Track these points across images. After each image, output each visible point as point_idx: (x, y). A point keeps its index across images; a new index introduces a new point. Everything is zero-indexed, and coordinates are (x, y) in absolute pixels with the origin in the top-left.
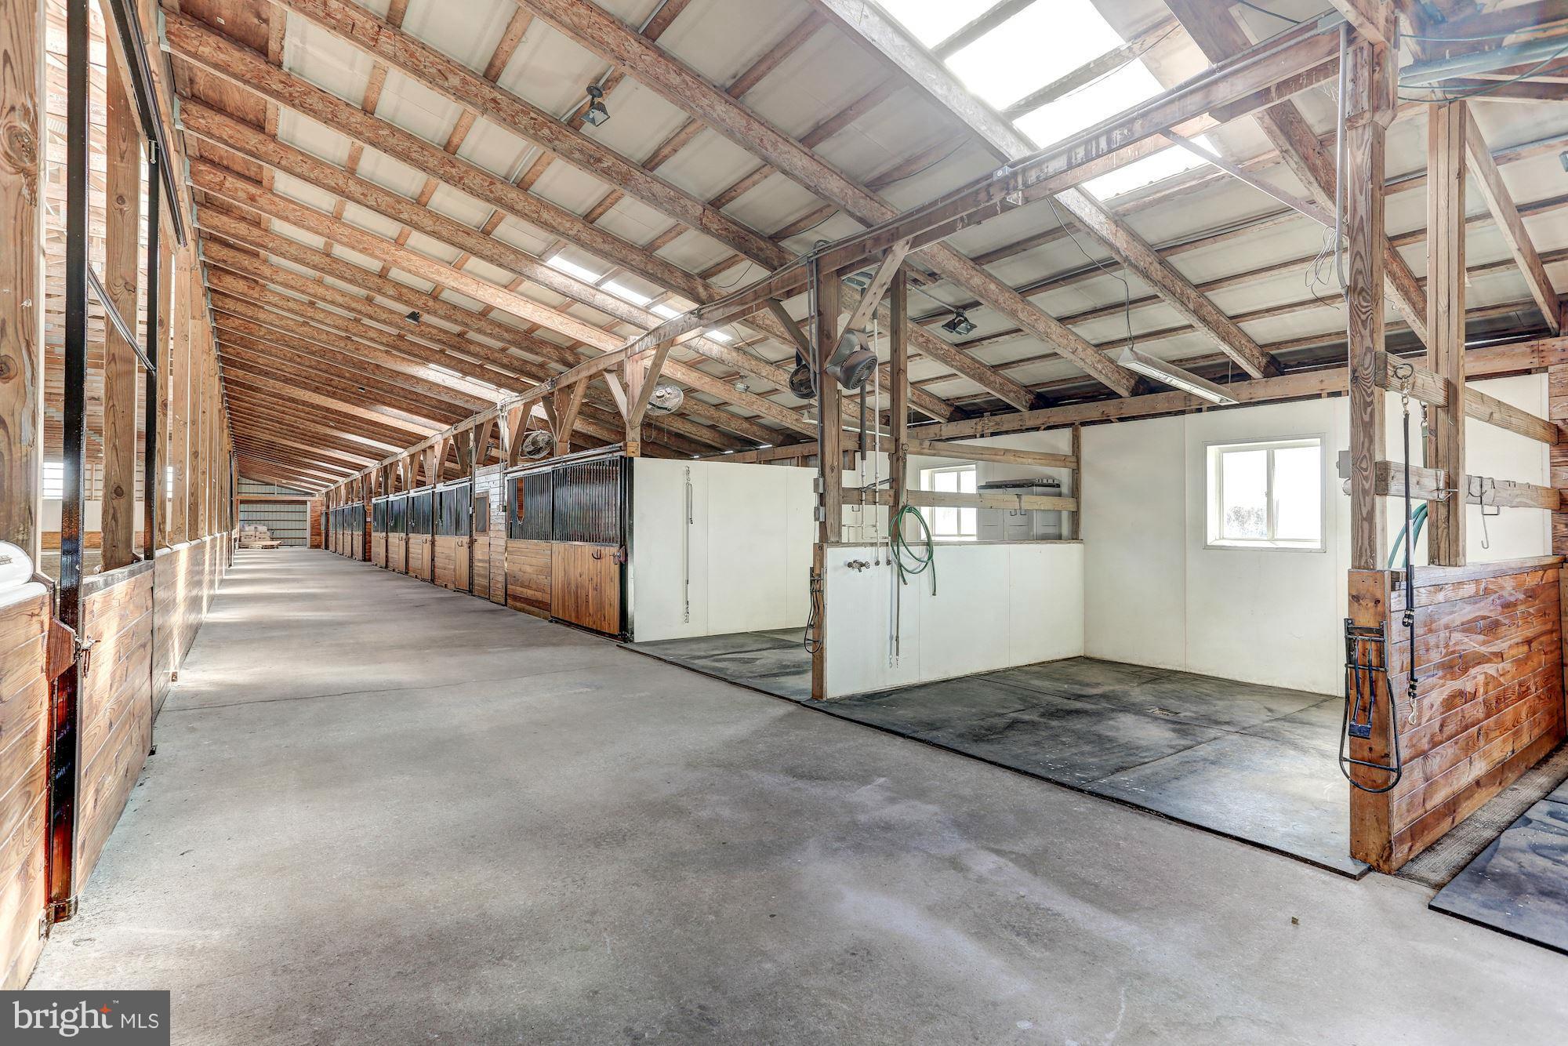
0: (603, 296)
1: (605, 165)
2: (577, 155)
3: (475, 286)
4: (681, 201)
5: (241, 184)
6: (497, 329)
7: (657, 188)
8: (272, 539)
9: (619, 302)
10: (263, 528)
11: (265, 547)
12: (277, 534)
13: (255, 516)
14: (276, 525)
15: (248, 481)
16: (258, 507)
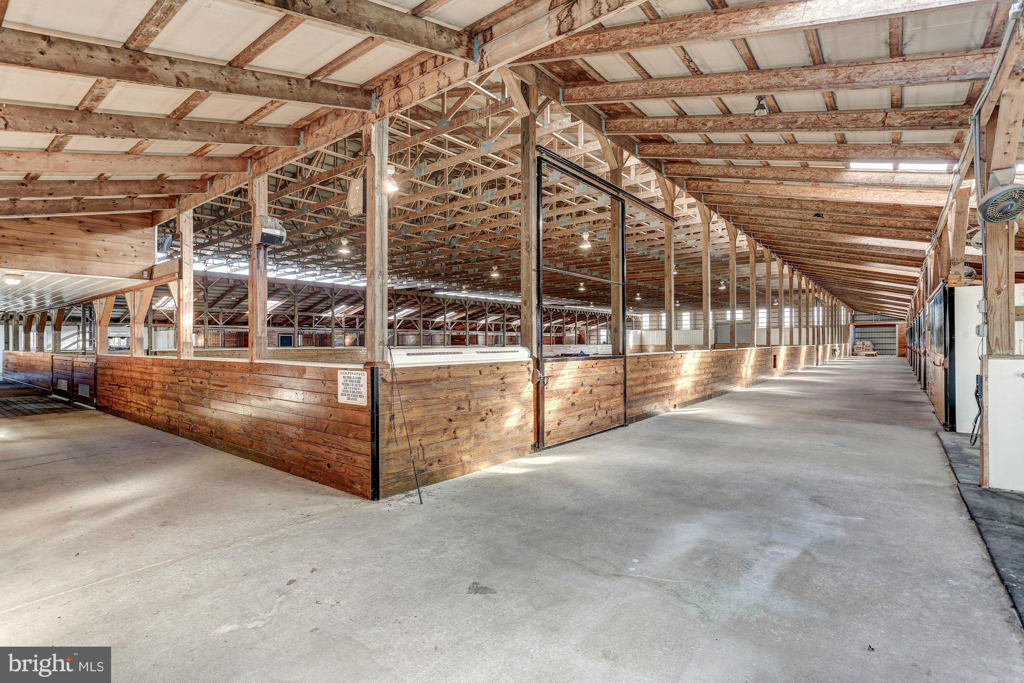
0: (902, 175)
1: (799, 123)
2: (780, 126)
3: (828, 193)
4: (864, 117)
5: (705, 183)
6: (870, 209)
7: (841, 118)
8: (874, 350)
9: (917, 175)
10: (868, 343)
11: (869, 355)
12: (878, 347)
13: (865, 335)
14: (876, 341)
15: (860, 313)
16: (868, 329)
